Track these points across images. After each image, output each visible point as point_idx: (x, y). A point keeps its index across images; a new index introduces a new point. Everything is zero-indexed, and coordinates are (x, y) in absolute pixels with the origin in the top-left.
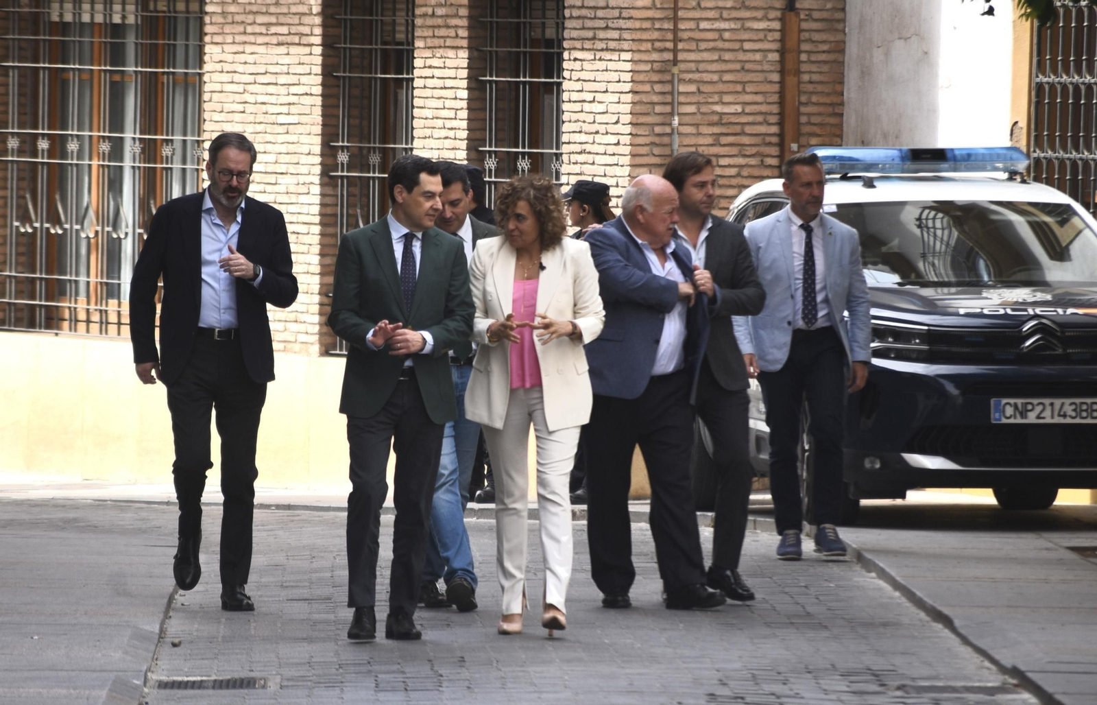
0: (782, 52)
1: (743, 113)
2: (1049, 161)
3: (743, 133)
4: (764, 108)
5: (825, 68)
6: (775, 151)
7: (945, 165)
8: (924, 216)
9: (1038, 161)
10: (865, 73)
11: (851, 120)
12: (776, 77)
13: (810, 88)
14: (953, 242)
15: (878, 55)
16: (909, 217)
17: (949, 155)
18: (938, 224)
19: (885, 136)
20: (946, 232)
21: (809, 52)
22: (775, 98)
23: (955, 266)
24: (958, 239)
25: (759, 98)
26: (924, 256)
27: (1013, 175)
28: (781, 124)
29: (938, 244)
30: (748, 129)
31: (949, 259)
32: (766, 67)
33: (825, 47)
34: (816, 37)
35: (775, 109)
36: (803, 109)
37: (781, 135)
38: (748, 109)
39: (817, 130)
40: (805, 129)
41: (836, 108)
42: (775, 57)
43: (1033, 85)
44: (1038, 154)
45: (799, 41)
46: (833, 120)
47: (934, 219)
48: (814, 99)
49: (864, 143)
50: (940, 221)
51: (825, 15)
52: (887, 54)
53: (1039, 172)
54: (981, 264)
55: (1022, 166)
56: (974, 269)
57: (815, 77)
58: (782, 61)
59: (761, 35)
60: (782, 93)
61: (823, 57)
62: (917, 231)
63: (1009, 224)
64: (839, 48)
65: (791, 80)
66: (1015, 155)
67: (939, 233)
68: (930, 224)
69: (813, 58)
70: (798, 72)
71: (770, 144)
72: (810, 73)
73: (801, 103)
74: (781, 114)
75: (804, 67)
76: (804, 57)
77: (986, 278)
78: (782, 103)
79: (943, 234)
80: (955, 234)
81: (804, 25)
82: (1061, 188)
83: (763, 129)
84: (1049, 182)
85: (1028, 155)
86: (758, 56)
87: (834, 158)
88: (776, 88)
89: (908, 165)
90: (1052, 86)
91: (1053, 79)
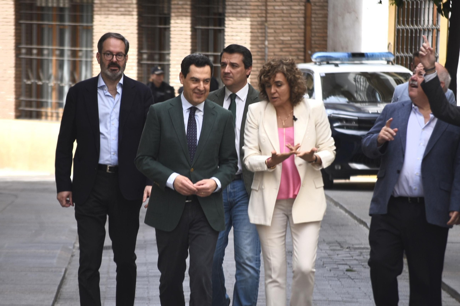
0: (305, 18)
1: (291, 40)
2: (402, 57)
3: (291, 47)
4: (299, 38)
5: (321, 23)
6: (302, 54)
7: (364, 59)
8: (357, 77)
9: (398, 57)
10: (335, 25)
11: (330, 43)
12: (303, 27)
13: (315, 30)
14: (367, 87)
15: (340, 19)
16: (351, 78)
17: (366, 55)
18: (362, 80)
19: (342, 48)
20: (365, 83)
21: (315, 18)
22: (302, 34)
23: (368, 95)
24: (369, 86)
25: (297, 34)
26: (356, 92)
27: (388, 62)
28: (305, 44)
29: (362, 88)
30: (293, 46)
31: (365, 93)
32: (299, 23)
33: (321, 16)
34: (317, 12)
35: (302, 38)
36: (313, 38)
37: (305, 48)
38: (293, 38)
39: (318, 46)
40: (313, 46)
41: (324, 38)
42: (302, 19)
43: (396, 29)
44: (398, 54)
45: (311, 13)
46: (323, 42)
47: (360, 79)
48: (317, 35)
49: (335, 51)
50: (362, 79)
51: (321, 4)
52: (343, 18)
53: (398, 61)
54: (377, 95)
55: (392, 59)
56: (375, 97)
57: (317, 27)
58: (305, 21)
59: (297, 11)
60: (305, 33)
61: (320, 19)
62: (354, 83)
63: (387, 81)
64: (326, 16)
65: (308, 28)
66: (389, 55)
67: (362, 83)
68: (359, 80)
69: (317, 19)
70: (311, 25)
71: (301, 51)
72: (315, 25)
73: (312, 36)
74: (305, 41)
75: (313, 23)
76: (313, 19)
77: (379, 99)
78: (305, 36)
79: (363, 84)
80: (368, 83)
81: (313, 8)
82: (406, 66)
83: (298, 46)
84: (402, 64)
85: (394, 55)
86: (296, 19)
87: (324, 57)
88: (303, 31)
89: (351, 58)
90: (403, 30)
91: (403, 27)
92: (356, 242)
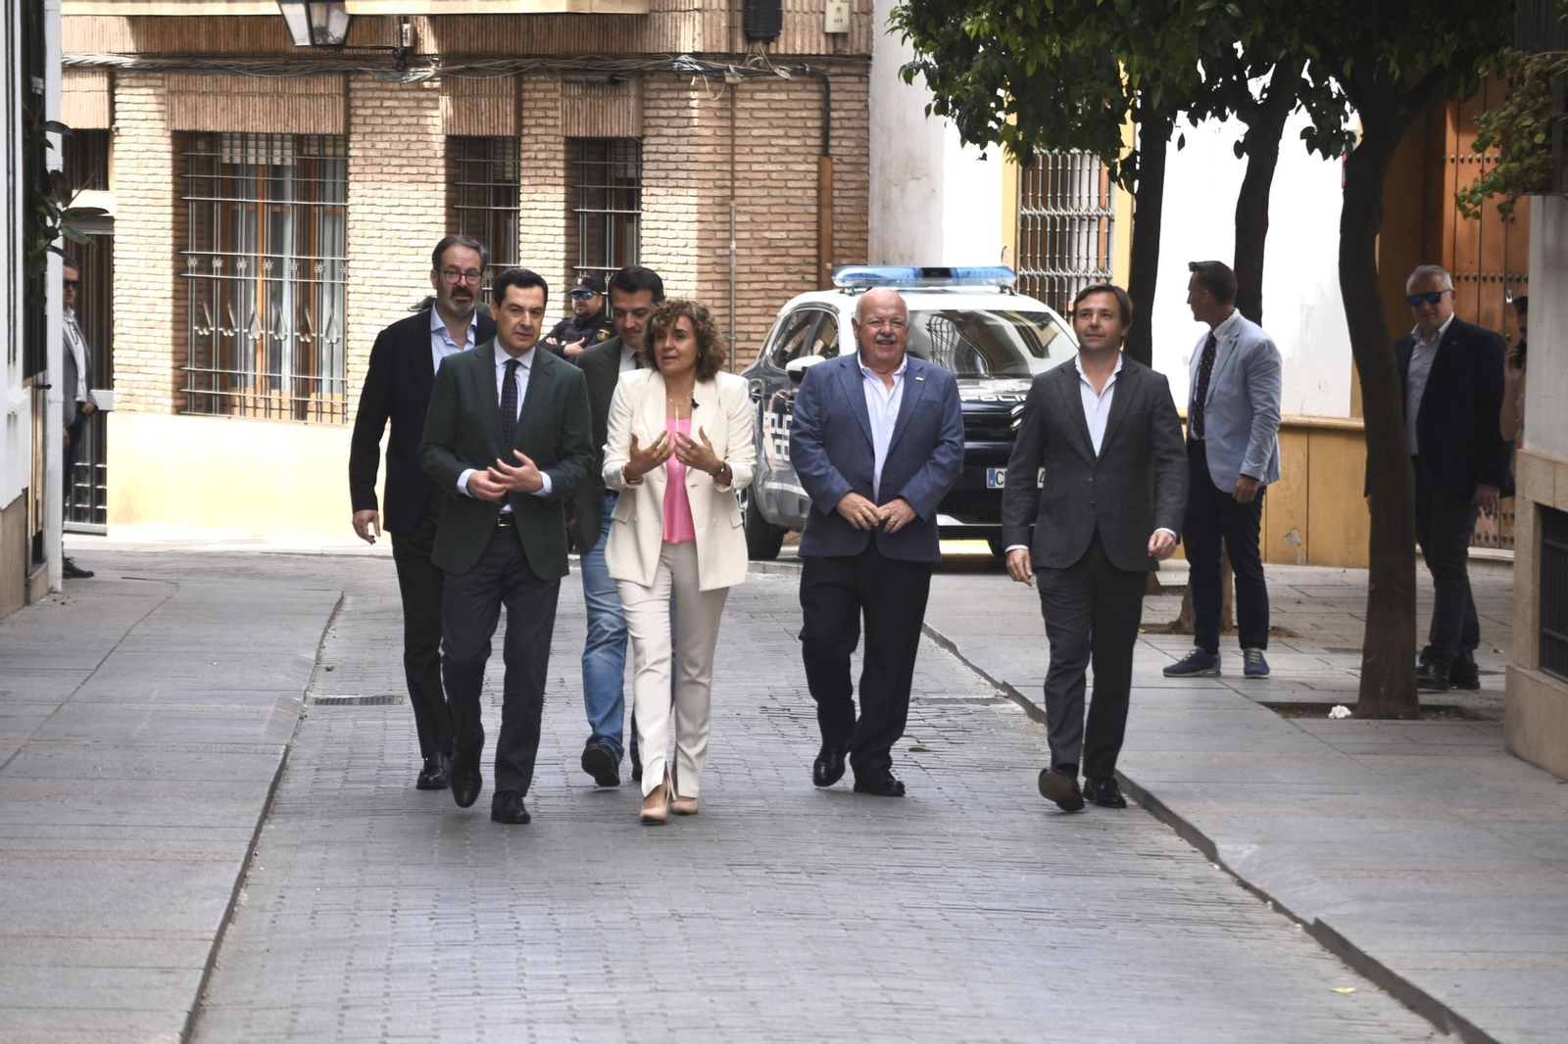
0: (819, 189)
1: (788, 239)
2: (1032, 278)
3: (788, 255)
4: (804, 235)
5: (853, 202)
6: (813, 269)
7: (950, 281)
8: (933, 322)
9: (1023, 278)
10: (885, 207)
11: (874, 245)
12: (814, 210)
13: (841, 218)
14: (956, 343)
15: (895, 192)
16: (921, 323)
17: (953, 272)
18: (944, 328)
19: (902, 257)
20: (951, 335)
21: (839, 189)
22: (814, 226)
23: (958, 362)
24: (960, 340)
25: (801, 227)
26: (933, 354)
27: (1003, 288)
28: (818, 247)
29: (944, 344)
30: (792, 252)
31: (953, 356)
32: (806, 201)
33: (853, 186)
34: (846, 177)
35: (813, 235)
36: (836, 236)
37: (818, 256)
38: (792, 235)
39: (847, 252)
40: (838, 252)
41: (862, 234)
42: (813, 193)
43: (1019, 216)
44: (1023, 272)
45: (833, 180)
46: (860, 245)
47: (941, 324)
48: (845, 227)
49: (885, 263)
50: (946, 326)
51: (853, 159)
52: (903, 191)
53: (1025, 286)
54: (979, 360)
55: (1010, 281)
56: (973, 364)
57: (846, 210)
58: (819, 197)
59: (802, 176)
60: (819, 223)
61: (852, 193)
62: (928, 334)
63: (1000, 329)
64: (865, 186)
65: (826, 212)
66: (1005, 272)
67: (945, 335)
68: (938, 328)
69: (844, 194)
70: (832, 206)
71: (810, 264)
72: (842, 206)
73: (834, 231)
74: (819, 239)
75: (837, 202)
76: (836, 193)
77: (982, 371)
78: (819, 231)
79: (948, 337)
80: (958, 336)
81: (836, 168)
82: (1042, 299)
83: (804, 252)
84: (1032, 294)
85: (1015, 273)
86: (799, 193)
87: (861, 275)
88: (814, 218)
89: (921, 280)
90: (1034, 217)
91: (1034, 212)
92: (934, 687)
